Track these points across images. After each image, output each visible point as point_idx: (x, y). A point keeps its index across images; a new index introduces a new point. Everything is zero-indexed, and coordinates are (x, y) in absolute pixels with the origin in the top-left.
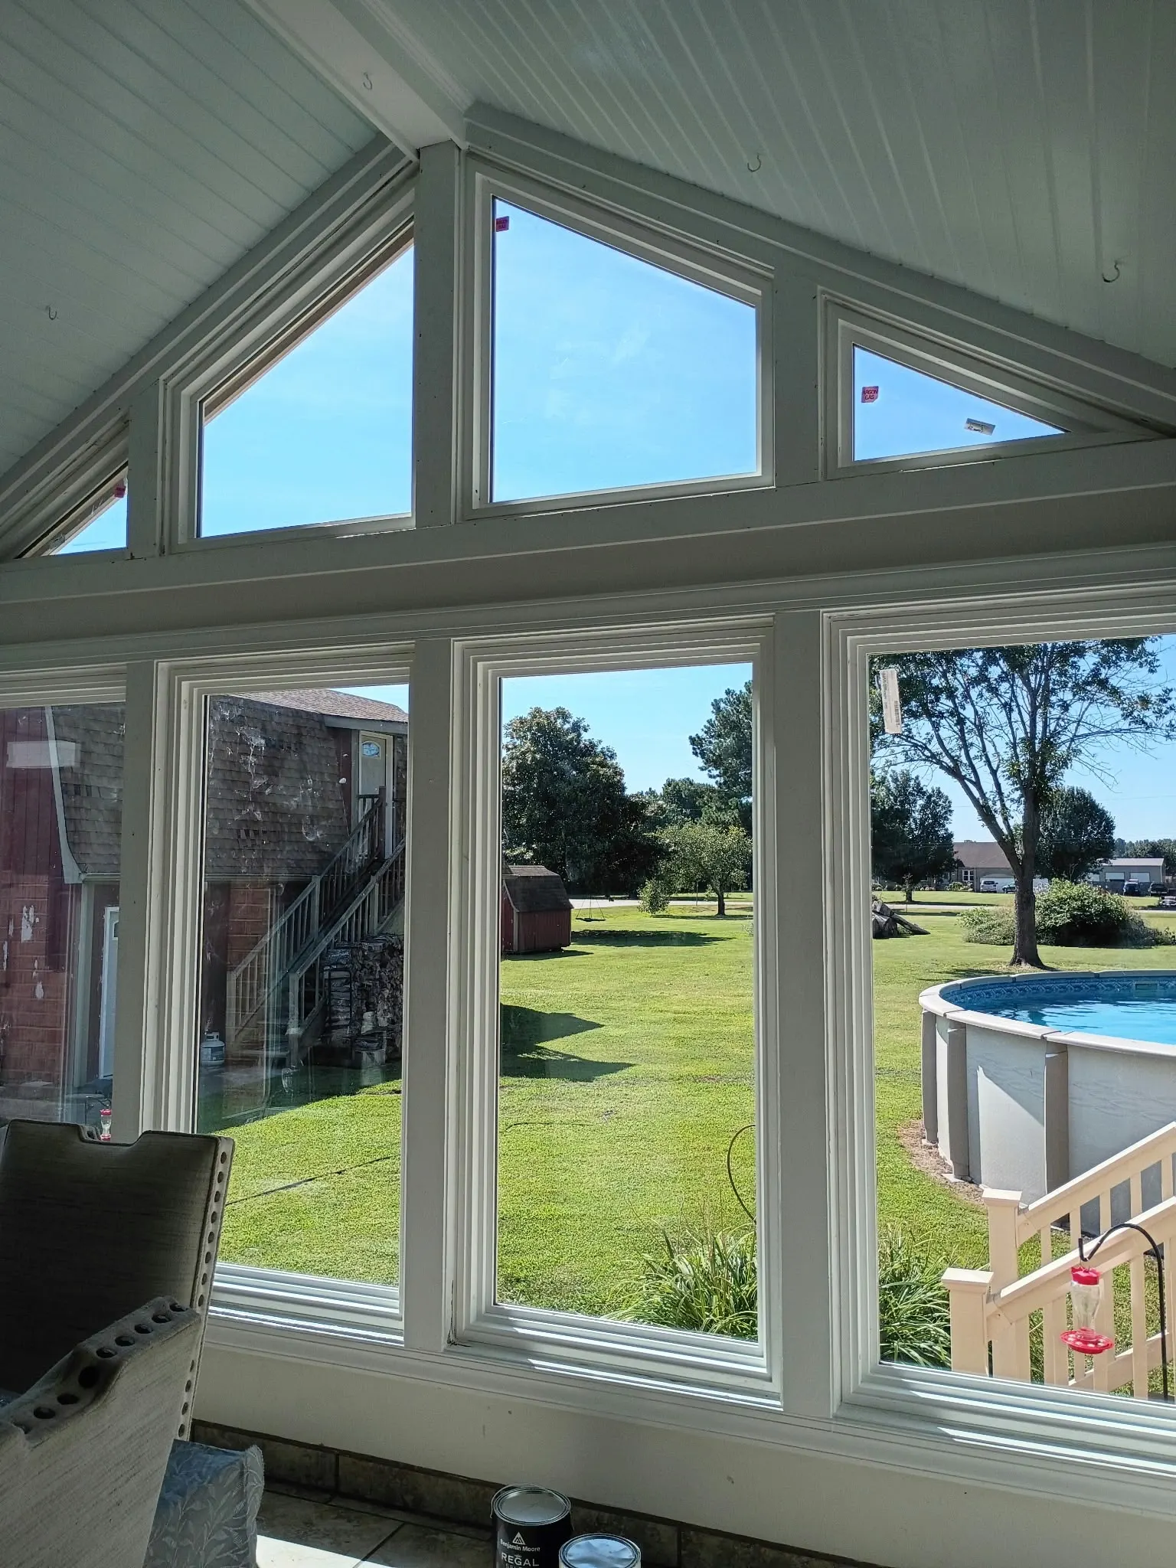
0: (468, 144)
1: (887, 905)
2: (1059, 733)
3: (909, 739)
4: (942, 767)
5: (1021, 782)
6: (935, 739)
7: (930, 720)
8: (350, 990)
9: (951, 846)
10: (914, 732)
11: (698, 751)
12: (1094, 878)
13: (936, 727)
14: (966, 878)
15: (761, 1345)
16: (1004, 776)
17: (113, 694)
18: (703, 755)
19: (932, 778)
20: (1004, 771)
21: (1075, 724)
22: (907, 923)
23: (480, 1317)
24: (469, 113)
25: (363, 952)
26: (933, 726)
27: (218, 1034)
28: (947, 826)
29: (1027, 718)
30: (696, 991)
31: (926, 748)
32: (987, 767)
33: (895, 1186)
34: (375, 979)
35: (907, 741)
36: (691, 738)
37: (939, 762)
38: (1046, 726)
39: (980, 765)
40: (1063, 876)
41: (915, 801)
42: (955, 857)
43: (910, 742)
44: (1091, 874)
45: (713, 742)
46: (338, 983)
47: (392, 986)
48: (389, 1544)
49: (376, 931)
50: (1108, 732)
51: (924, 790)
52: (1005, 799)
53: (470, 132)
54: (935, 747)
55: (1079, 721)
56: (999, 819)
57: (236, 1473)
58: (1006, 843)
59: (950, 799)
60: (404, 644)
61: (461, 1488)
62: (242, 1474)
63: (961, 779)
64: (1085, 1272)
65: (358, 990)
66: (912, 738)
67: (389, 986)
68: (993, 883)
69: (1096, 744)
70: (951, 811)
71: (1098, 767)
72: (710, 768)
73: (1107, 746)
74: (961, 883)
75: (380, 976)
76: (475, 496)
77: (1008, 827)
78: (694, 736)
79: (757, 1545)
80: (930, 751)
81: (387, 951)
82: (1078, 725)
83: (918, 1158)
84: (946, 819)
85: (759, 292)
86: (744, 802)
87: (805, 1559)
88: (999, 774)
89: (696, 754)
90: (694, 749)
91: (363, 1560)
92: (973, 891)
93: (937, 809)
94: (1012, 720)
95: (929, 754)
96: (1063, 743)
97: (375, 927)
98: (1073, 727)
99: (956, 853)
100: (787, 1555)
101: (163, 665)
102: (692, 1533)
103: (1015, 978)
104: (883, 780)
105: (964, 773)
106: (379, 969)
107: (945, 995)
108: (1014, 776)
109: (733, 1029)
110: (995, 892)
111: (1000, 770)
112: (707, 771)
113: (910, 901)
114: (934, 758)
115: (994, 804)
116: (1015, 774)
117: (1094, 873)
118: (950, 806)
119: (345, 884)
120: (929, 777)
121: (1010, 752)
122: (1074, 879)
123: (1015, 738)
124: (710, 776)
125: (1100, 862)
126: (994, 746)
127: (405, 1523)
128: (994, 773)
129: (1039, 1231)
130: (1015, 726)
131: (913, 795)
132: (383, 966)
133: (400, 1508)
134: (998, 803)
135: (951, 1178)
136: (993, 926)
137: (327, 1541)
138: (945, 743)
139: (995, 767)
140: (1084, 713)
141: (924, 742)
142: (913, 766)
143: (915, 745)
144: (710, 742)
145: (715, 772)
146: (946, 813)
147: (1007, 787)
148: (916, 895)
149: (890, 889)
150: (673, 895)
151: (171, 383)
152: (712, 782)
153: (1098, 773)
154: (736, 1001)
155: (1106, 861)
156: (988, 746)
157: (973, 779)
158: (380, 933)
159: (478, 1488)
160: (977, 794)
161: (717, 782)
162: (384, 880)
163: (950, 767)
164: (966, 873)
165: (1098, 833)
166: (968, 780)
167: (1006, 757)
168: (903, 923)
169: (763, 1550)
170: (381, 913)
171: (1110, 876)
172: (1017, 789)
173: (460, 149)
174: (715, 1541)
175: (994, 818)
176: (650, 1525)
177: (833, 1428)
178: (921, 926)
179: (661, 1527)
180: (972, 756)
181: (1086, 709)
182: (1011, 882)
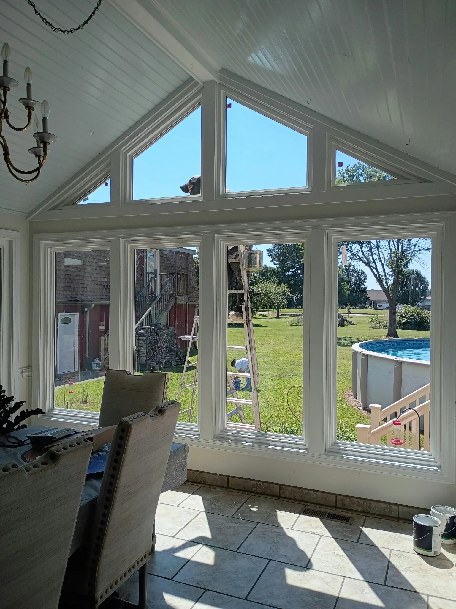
0: (220, 81)
1: (341, 314)
2: (408, 250)
3: (351, 252)
4: (363, 262)
5: (392, 268)
6: (361, 251)
7: (359, 244)
8: (146, 343)
9: (366, 292)
10: (353, 248)
11: (270, 254)
12: (420, 304)
13: (361, 247)
14: (371, 304)
15: (303, 437)
16: (386, 266)
17: (106, 247)
18: (272, 256)
19: (359, 266)
20: (386, 264)
21: (414, 247)
22: (348, 321)
23: (221, 431)
24: (220, 72)
25: (150, 330)
26: (360, 247)
27: (98, 359)
28: (365, 284)
29: (396, 244)
30: (270, 345)
31: (357, 255)
32: (380, 263)
33: (341, 410)
34: (155, 340)
35: (350, 252)
36: (267, 249)
37: (362, 260)
38: (403, 247)
39: (377, 262)
40: (408, 304)
41: (353, 274)
42: (367, 296)
43: (351, 253)
44: (419, 303)
45: (276, 251)
46: (141, 341)
47: (161, 342)
48: (198, 491)
49: (154, 323)
50: (426, 249)
51: (357, 269)
52: (387, 275)
53: (221, 78)
54: (361, 255)
55: (416, 245)
56: (384, 282)
57: (183, 448)
58: (386, 291)
59: (366, 273)
60: (199, 236)
61: (217, 477)
62: (185, 448)
63: (370, 267)
64: (397, 422)
65: (149, 343)
66: (352, 251)
67: (160, 342)
68: (382, 306)
69: (422, 254)
70: (367, 278)
71: (422, 262)
72: (274, 261)
73: (426, 255)
74: (369, 306)
75: (156, 338)
76: (221, 191)
77: (387, 285)
78: (268, 248)
79: (302, 489)
80: (358, 256)
81: (159, 330)
82: (415, 247)
83: (349, 402)
84: (365, 281)
85: (309, 132)
86: (287, 274)
87: (315, 492)
88: (385, 265)
89: (269, 255)
90: (268, 254)
91: (192, 494)
92: (374, 309)
93: (361, 278)
94: (390, 245)
95: (358, 257)
96: (409, 253)
97: (154, 321)
98: (413, 248)
99: (368, 294)
100: (310, 491)
101: (123, 239)
102: (283, 486)
103: (386, 341)
104: (341, 267)
105: (371, 265)
106: (156, 336)
107: (361, 346)
108: (390, 266)
109: (284, 359)
110: (382, 309)
111: (385, 263)
112: (273, 262)
113: (350, 313)
114: (360, 259)
115: (382, 277)
116: (390, 265)
117: (420, 302)
118: (366, 276)
119: (142, 305)
120: (358, 266)
121: (389, 257)
122: (412, 305)
123: (391, 252)
124: (275, 264)
125: (423, 298)
126: (383, 254)
127: (201, 487)
128: (383, 264)
129: (387, 417)
130: (391, 247)
131: (352, 272)
132: (158, 335)
133: (200, 483)
134: (384, 276)
135: (361, 408)
136: (381, 322)
137: (181, 490)
138: (364, 253)
139: (383, 262)
140: (417, 242)
141: (357, 253)
142: (352, 262)
143: (353, 254)
144: (275, 251)
145: (276, 263)
146: (364, 279)
147: (388, 270)
148: (352, 310)
149: (342, 308)
150: (260, 310)
151: (124, 152)
152: (275, 267)
153: (422, 265)
154: (285, 349)
155: (425, 298)
156: (381, 254)
157: (375, 267)
158: (156, 323)
159: (222, 477)
160: (376, 273)
161: (277, 267)
162: (157, 304)
163: (366, 262)
164: (372, 302)
165: (423, 287)
166: (373, 267)
167: (387, 259)
168: (346, 321)
169: (303, 490)
170: (156, 316)
171: (426, 304)
172: (391, 271)
173: (217, 83)
174: (290, 488)
175: (382, 282)
176: (272, 485)
177: (323, 457)
178: (353, 322)
179: (274, 485)
180: (375, 258)
181: (418, 241)
182: (387, 305)
